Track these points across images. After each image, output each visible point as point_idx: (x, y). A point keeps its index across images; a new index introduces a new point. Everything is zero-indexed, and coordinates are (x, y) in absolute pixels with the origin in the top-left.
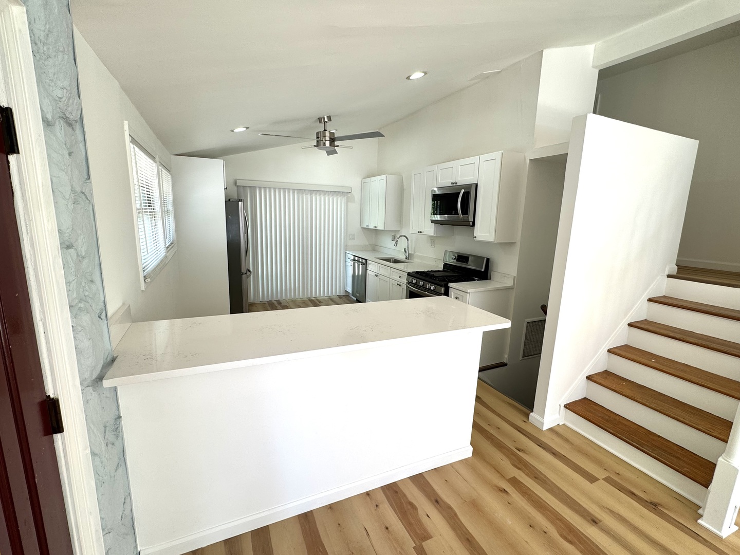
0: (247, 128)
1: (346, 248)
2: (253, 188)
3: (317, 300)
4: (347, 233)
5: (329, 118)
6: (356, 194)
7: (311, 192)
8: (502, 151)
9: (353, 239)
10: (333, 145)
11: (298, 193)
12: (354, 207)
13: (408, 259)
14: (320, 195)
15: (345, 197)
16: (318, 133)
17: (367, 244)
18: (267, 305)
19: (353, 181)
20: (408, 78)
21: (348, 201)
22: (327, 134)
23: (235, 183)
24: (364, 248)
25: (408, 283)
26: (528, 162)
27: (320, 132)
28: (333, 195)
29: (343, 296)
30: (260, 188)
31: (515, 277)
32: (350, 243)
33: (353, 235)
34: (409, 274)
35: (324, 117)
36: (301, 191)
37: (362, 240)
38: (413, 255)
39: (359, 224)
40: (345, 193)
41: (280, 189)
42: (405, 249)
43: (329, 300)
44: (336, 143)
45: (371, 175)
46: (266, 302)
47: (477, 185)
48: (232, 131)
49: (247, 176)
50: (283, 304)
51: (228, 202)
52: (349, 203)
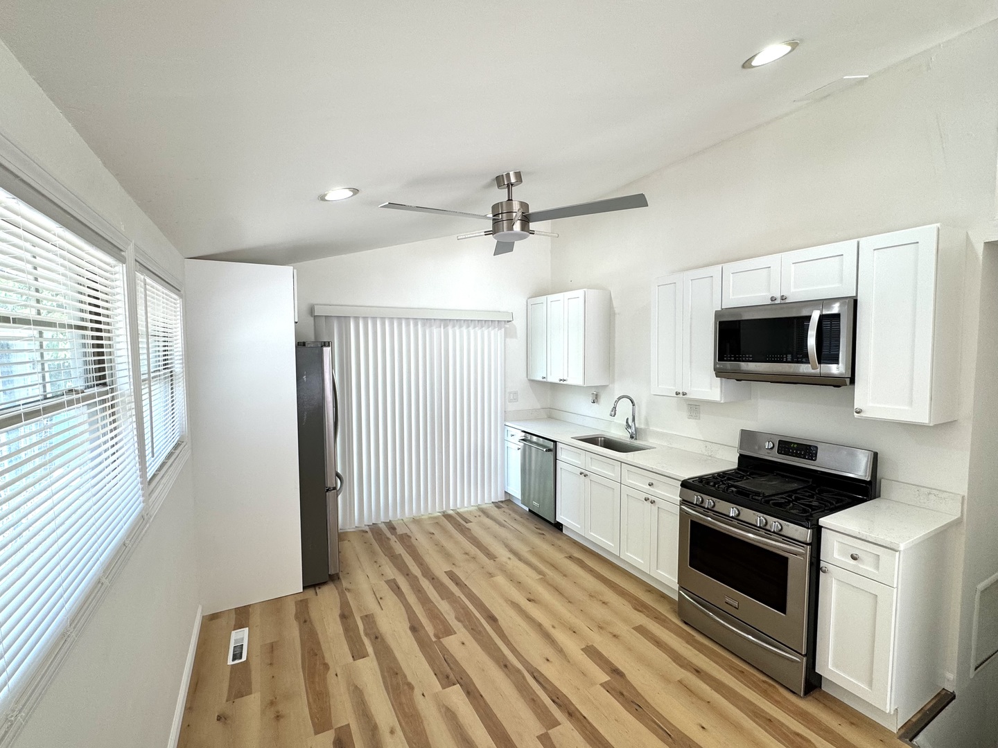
0: (355, 191)
1: (506, 416)
2: (343, 320)
3: (458, 514)
4: (505, 391)
5: (518, 175)
6: (519, 324)
7: (445, 322)
8: (938, 225)
9: (516, 400)
10: (526, 229)
11: (424, 325)
12: (517, 344)
13: (636, 439)
14: (461, 327)
15: (500, 329)
16: (495, 207)
17: (539, 407)
18: (370, 533)
19: (512, 303)
20: (747, 65)
21: (506, 335)
22: (516, 206)
23: (311, 311)
24: (534, 416)
25: (684, 502)
26: (980, 249)
27: (501, 203)
28: (482, 327)
29: (502, 502)
30: (356, 318)
31: (963, 497)
32: (512, 407)
33: (516, 393)
34: (685, 484)
35: (508, 175)
36: (427, 321)
37: (528, 402)
38: (644, 431)
39: (525, 375)
40: (502, 323)
41: (391, 319)
42: (627, 419)
43: (481, 514)
44: (532, 226)
45: (542, 292)
46: (367, 529)
47: (855, 302)
48: (322, 198)
49: (332, 299)
50: (399, 531)
51: (300, 345)
52: (508, 340)
